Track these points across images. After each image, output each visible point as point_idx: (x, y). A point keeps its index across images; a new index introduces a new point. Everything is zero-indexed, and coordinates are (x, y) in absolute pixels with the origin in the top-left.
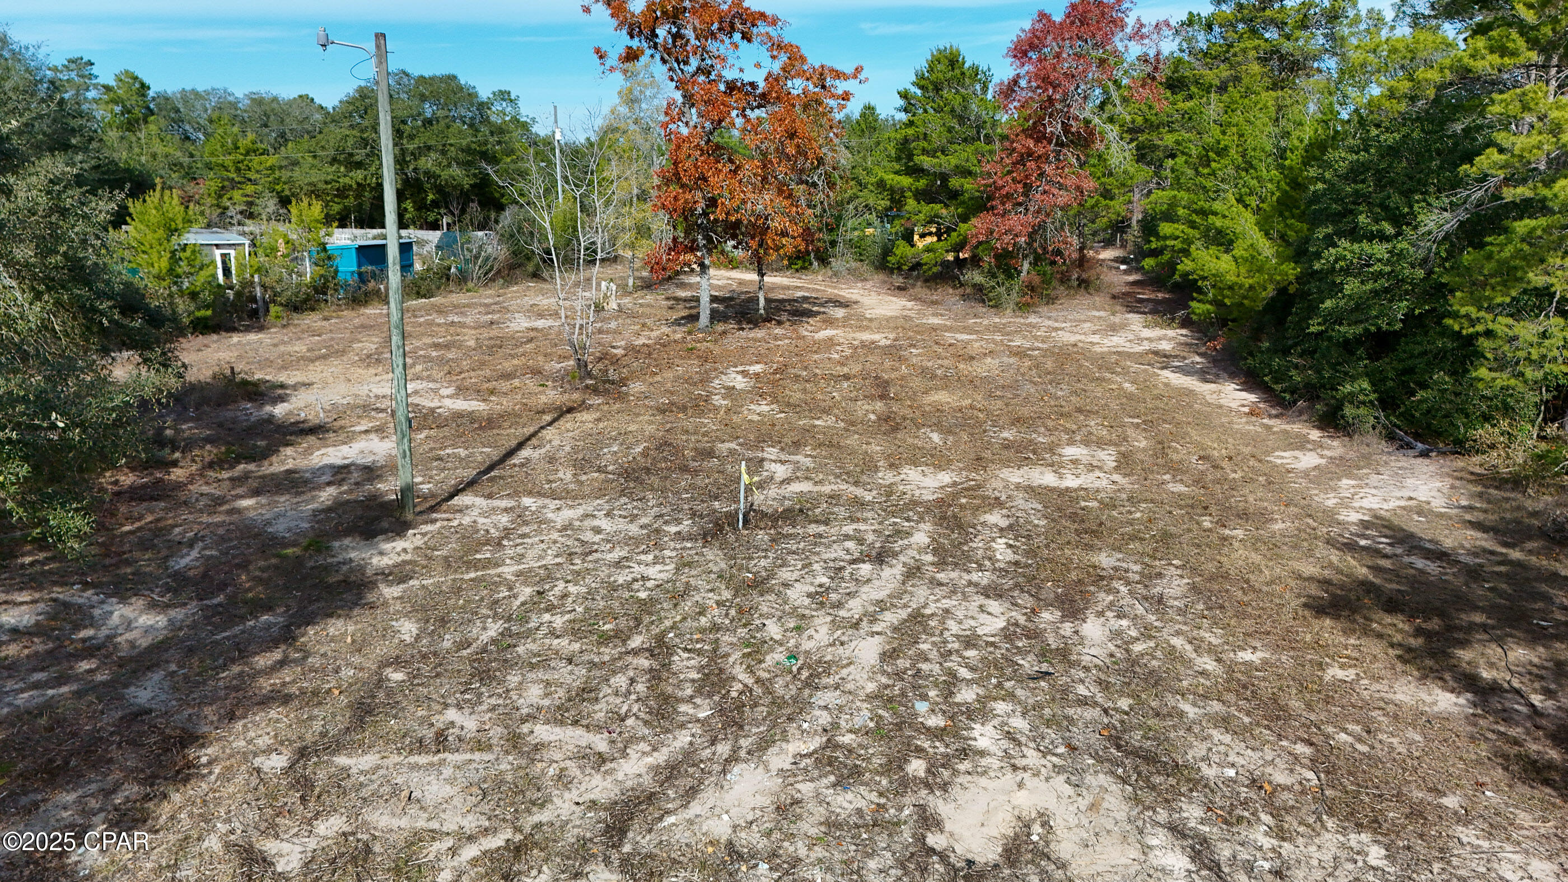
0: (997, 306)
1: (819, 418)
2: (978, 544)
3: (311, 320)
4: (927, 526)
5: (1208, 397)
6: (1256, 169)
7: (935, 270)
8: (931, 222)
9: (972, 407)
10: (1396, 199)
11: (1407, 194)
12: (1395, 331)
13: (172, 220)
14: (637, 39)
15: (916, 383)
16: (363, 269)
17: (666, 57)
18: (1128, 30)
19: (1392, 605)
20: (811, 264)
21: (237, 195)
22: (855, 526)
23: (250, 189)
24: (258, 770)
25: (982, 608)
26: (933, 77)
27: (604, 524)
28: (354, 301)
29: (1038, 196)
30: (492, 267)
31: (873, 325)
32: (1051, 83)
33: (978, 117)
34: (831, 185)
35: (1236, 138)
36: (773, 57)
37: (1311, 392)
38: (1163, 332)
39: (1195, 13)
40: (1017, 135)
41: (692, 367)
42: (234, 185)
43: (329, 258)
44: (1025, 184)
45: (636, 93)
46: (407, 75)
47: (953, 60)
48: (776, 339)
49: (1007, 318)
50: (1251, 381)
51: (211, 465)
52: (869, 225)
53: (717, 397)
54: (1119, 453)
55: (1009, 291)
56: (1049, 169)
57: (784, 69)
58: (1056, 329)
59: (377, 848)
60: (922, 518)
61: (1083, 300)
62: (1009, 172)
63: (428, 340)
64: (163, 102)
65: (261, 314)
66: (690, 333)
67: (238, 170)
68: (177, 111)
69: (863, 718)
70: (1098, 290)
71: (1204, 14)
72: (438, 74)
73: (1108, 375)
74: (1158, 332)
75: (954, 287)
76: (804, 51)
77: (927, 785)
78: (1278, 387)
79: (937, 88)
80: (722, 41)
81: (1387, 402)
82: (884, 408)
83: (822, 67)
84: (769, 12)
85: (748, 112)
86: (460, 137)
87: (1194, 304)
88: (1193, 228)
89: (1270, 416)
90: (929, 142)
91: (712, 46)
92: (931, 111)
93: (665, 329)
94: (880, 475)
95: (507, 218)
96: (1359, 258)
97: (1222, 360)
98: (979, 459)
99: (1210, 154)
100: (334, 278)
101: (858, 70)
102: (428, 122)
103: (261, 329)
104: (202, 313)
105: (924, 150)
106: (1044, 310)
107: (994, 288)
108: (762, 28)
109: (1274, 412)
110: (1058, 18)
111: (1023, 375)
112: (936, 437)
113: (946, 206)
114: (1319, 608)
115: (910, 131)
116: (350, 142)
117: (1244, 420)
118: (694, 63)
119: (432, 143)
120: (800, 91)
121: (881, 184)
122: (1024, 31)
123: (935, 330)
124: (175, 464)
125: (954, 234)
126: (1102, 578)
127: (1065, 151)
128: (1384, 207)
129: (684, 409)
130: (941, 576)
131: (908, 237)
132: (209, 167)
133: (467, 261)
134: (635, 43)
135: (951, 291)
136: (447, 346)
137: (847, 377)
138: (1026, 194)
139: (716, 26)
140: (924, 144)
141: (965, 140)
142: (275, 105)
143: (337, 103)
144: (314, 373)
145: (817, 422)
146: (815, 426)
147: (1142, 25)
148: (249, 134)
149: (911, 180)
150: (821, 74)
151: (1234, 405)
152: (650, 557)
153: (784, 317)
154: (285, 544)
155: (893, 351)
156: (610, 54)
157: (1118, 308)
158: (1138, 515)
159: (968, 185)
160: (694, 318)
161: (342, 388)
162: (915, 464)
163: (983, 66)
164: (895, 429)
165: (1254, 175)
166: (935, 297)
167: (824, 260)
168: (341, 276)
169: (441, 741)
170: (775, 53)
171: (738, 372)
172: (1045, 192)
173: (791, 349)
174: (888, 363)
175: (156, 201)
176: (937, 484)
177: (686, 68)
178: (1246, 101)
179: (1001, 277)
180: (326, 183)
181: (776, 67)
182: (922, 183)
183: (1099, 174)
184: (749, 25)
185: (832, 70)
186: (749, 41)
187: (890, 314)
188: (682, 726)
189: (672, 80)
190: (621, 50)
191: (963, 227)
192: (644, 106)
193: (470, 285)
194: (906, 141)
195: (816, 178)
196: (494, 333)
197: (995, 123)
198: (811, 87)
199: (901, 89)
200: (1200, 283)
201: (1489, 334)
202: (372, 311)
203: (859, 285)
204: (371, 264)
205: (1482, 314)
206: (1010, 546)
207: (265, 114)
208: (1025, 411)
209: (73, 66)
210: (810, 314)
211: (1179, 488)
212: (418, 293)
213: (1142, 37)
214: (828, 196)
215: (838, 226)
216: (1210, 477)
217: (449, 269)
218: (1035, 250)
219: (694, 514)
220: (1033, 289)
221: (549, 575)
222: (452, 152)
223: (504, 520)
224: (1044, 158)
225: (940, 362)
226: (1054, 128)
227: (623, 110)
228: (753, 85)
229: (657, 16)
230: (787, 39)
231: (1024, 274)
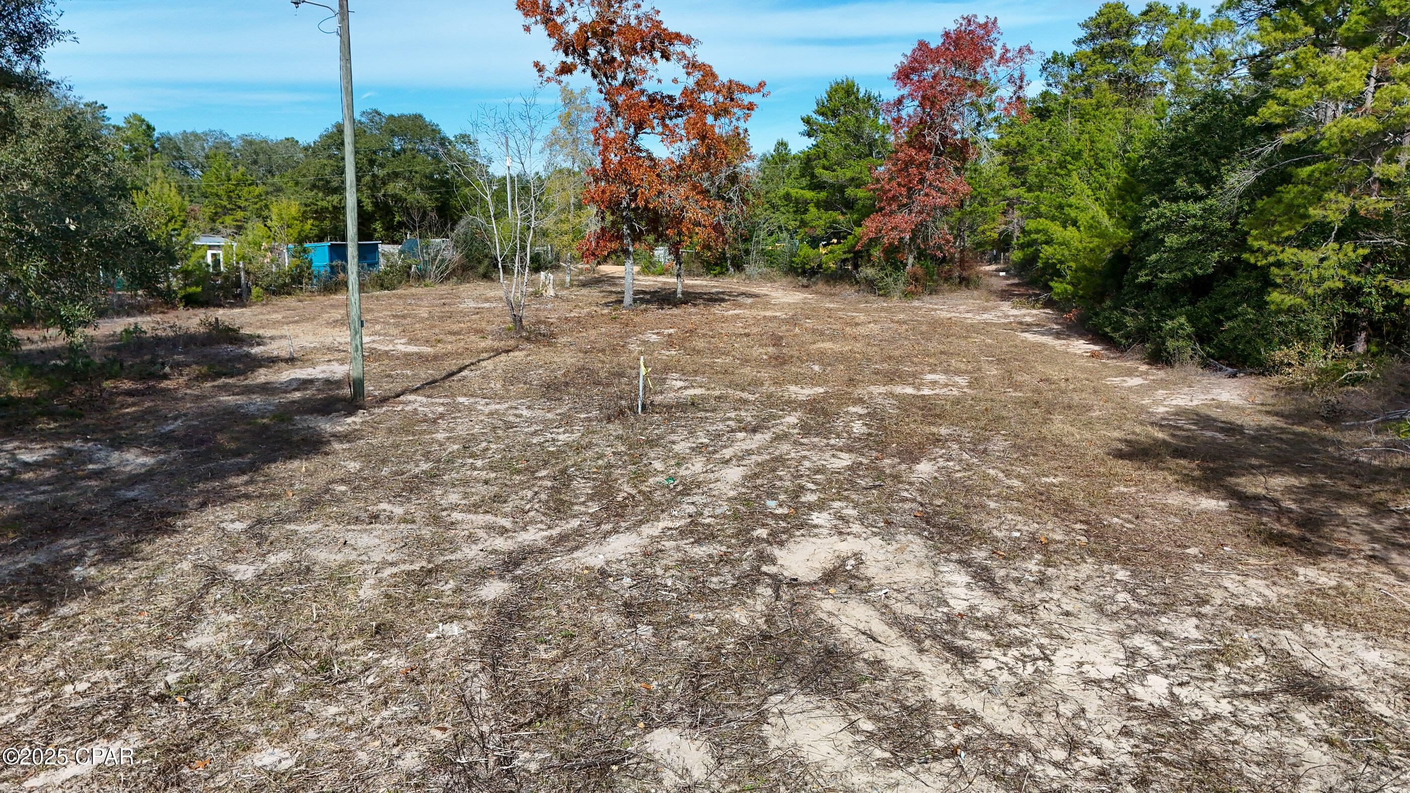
0: (885, 294)
1: (719, 358)
2: (839, 423)
3: (288, 301)
4: (798, 414)
5: (1057, 347)
6: (1104, 167)
7: (833, 269)
8: (830, 226)
9: (851, 351)
10: (1206, 165)
11: (1215, 161)
12: (1208, 275)
14: (571, 56)
15: (808, 337)
16: (335, 263)
17: (596, 72)
18: (997, 57)
19: (1178, 453)
20: (728, 270)
21: (228, 219)
22: (737, 413)
23: (240, 214)
24: (224, 529)
25: (833, 456)
26: (832, 104)
27: (525, 413)
28: (325, 289)
29: (920, 198)
30: (447, 267)
31: (778, 307)
33: (870, 136)
35: (1088, 144)
36: (688, 74)
37: (1141, 335)
38: (1028, 311)
39: (1059, 52)
40: (902, 147)
41: (616, 328)
42: (226, 211)
44: (909, 188)
45: (574, 116)
46: (379, 114)
47: (849, 90)
48: (691, 314)
49: (895, 302)
50: (1097, 335)
51: (196, 379)
53: (633, 346)
54: (973, 377)
55: (896, 281)
56: (929, 175)
57: (697, 84)
58: (935, 310)
59: (317, 568)
60: (795, 410)
61: (964, 293)
62: (895, 178)
64: (166, 141)
65: (244, 295)
66: (614, 310)
67: (230, 197)
68: (179, 150)
69: (724, 508)
70: (978, 287)
71: (1067, 53)
72: (406, 112)
73: (974, 335)
74: (1024, 311)
75: (852, 285)
76: (715, 70)
77: (768, 542)
78: (1116, 335)
79: (835, 114)
80: (643, 58)
81: (1202, 337)
82: (776, 352)
83: (730, 81)
84: (683, 33)
85: (668, 122)
86: (423, 166)
87: (1053, 285)
89: (1108, 358)
90: (828, 159)
91: (636, 61)
92: (830, 133)
93: (594, 308)
94: (764, 387)
95: (461, 228)
96: (1177, 215)
97: (1073, 326)
98: (851, 380)
99: (1067, 158)
100: (308, 268)
101: (762, 85)
102: (396, 154)
103: (244, 306)
104: (193, 289)
105: (824, 165)
106: (927, 298)
107: (883, 279)
108: (678, 47)
109: (1113, 355)
110: (935, 45)
112: (816, 368)
113: (843, 214)
114: (1120, 455)
115: (813, 154)
116: (328, 170)
117: (1086, 361)
118: (620, 76)
119: (400, 170)
120: (712, 103)
122: (906, 57)
123: (829, 310)
124: (166, 377)
125: (849, 236)
126: (939, 440)
127: (943, 159)
128: (1197, 173)
129: (603, 351)
130: (805, 441)
132: (205, 196)
133: (425, 262)
134: (569, 60)
135: (847, 286)
136: (404, 317)
137: (747, 335)
138: (909, 197)
139: (639, 45)
140: (824, 161)
141: (859, 157)
142: (264, 145)
143: (317, 139)
144: (286, 330)
145: (717, 360)
146: (714, 362)
147: (1007, 51)
148: (240, 167)
149: (813, 193)
150: (729, 88)
151: (1080, 353)
152: (562, 430)
153: (700, 302)
154: (254, 417)
155: (788, 321)
156: (547, 67)
157: (992, 298)
159: (861, 193)
160: (620, 302)
161: (310, 338)
162: (796, 382)
163: (874, 93)
164: (784, 363)
165: (1103, 172)
166: (833, 291)
167: (739, 268)
168: (314, 268)
169: (374, 518)
170: (690, 70)
171: (653, 333)
172: (927, 195)
173: (702, 321)
174: (784, 327)
176: (811, 393)
177: (613, 82)
178: (1097, 113)
179: (889, 269)
180: (307, 206)
181: (691, 82)
182: (823, 195)
183: (976, 185)
184: (666, 44)
185: (738, 84)
186: (668, 59)
187: (792, 301)
188: (575, 516)
189: (601, 92)
190: (557, 64)
191: (858, 231)
192: (580, 128)
193: (428, 281)
194: (808, 159)
195: (731, 195)
196: (446, 310)
197: (885, 142)
198: (721, 99)
199: (804, 115)
200: (1058, 266)
201: (1279, 264)
202: (340, 297)
203: (769, 284)
205: (1273, 246)
206: (866, 425)
207: (255, 152)
209: (89, 110)
210: (723, 300)
211: (1018, 394)
212: (382, 286)
213: (1007, 61)
214: (742, 210)
215: (751, 237)
217: (410, 268)
218: (918, 246)
219: (602, 408)
220: (917, 280)
221: (474, 438)
222: (417, 179)
223: (441, 409)
224: (924, 165)
225: (829, 326)
226: (933, 139)
227: (563, 131)
228: (672, 98)
229: (588, 38)
230: (700, 59)
231: (909, 267)
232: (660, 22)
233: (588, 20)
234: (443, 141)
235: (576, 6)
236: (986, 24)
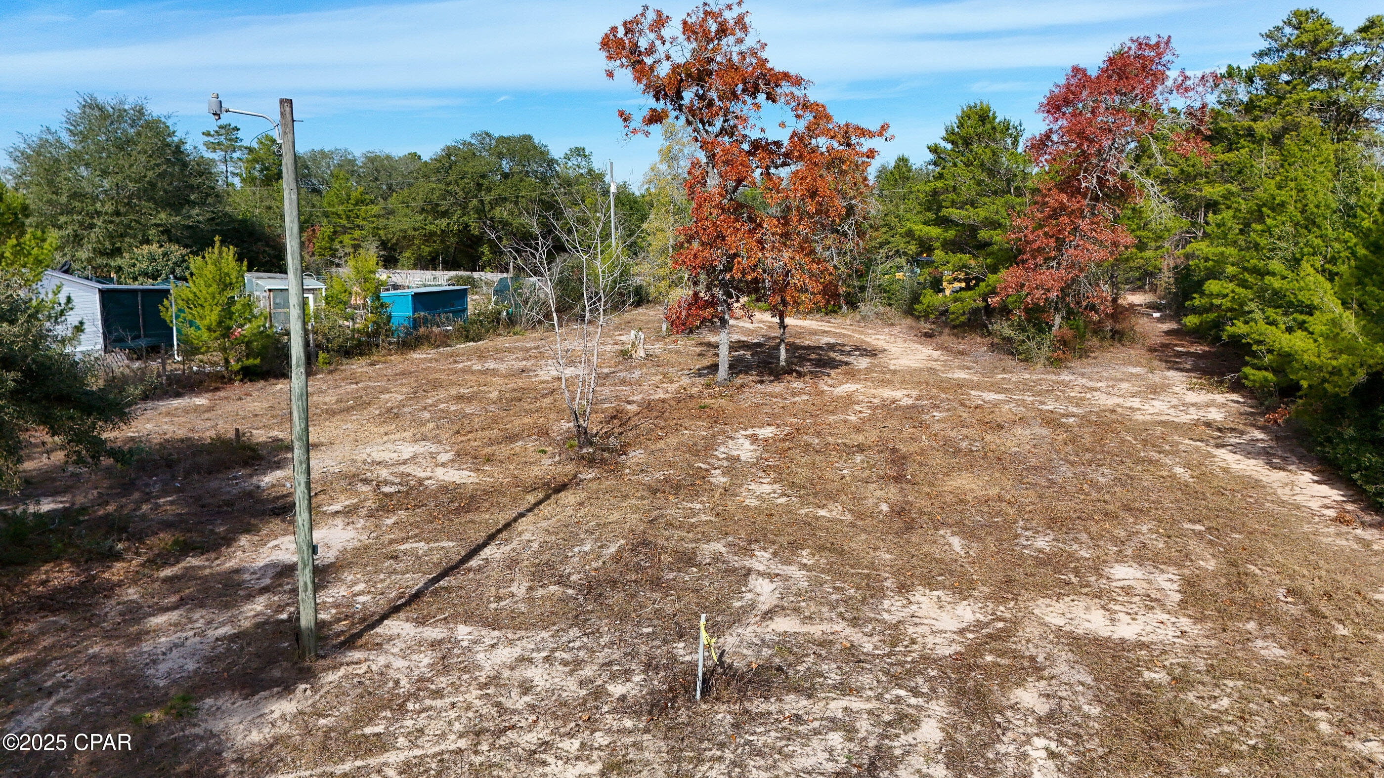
0: (1027, 359)
1: (823, 507)
2: (1006, 747)
3: (358, 366)
4: (939, 708)
5: (1280, 491)
6: (1319, 227)
7: (962, 319)
8: (960, 269)
9: (1000, 499)
13: (227, 275)
14: (662, 102)
15: (938, 460)
16: (416, 315)
17: (690, 118)
18: (1172, 84)
20: (840, 308)
21: (346, 239)
22: (844, 702)
23: (357, 233)
26: (963, 132)
27: (539, 675)
28: (404, 346)
29: (1071, 251)
31: (898, 378)
32: (1087, 139)
33: (1008, 170)
34: (861, 234)
35: (1294, 193)
36: (798, 117)
38: (1211, 396)
39: (1235, 66)
40: (1050, 190)
41: (700, 430)
42: (345, 230)
43: (382, 305)
44: (1057, 239)
46: (489, 136)
47: (983, 116)
48: (793, 394)
52: (899, 268)
53: (716, 472)
54: (1183, 578)
55: (1039, 345)
56: (1083, 224)
57: (808, 128)
58: (1092, 389)
60: (933, 690)
61: (1119, 353)
62: (1041, 227)
63: (454, 391)
66: (708, 386)
67: (348, 217)
68: (308, 167)
70: (1133, 340)
71: (1244, 66)
72: (516, 135)
73: (1155, 456)
74: (1205, 396)
75: (983, 336)
76: (830, 111)
78: (1370, 489)
79: (967, 143)
80: (744, 102)
82: (899, 497)
83: (848, 125)
84: (792, 73)
85: (772, 170)
86: (529, 189)
87: (1247, 370)
88: (1246, 288)
89: (1365, 526)
90: (958, 194)
91: (735, 107)
92: (960, 164)
93: (685, 381)
94: (886, 603)
97: (1287, 438)
98: (1009, 581)
99: (1264, 209)
100: (386, 324)
101: (884, 128)
102: (506, 176)
104: (251, 362)
105: (953, 202)
106: (1075, 364)
107: (1023, 341)
108: (786, 88)
109: (1367, 519)
110: (1093, 73)
111: (1058, 452)
112: (957, 543)
113: (975, 257)
115: (940, 184)
116: (437, 194)
117: (1332, 530)
118: (718, 123)
119: (507, 195)
120: (824, 150)
121: (910, 234)
122: (1057, 86)
123: (961, 387)
124: (118, 557)
125: (982, 284)
127: (1100, 205)
129: (677, 488)
131: (936, 285)
132: (326, 215)
133: (519, 304)
134: (660, 106)
135: (979, 339)
136: (468, 399)
137: (861, 448)
138: (1058, 249)
139: (740, 86)
140: (953, 196)
141: (995, 193)
142: (386, 162)
145: (822, 513)
146: (817, 518)
147: (1186, 78)
148: (361, 187)
149: (939, 230)
150: (846, 133)
151: (1315, 504)
153: (808, 367)
155: (912, 414)
156: (634, 117)
157: (1156, 363)
158: (1225, 702)
159: (998, 237)
160: (714, 368)
161: (344, 451)
162: (932, 586)
163: (1015, 121)
164: (909, 527)
165: (1318, 232)
166: (961, 347)
167: (853, 305)
168: (394, 324)
170: (800, 112)
171: (746, 437)
172: (1079, 247)
173: (807, 408)
174: (908, 430)
175: (215, 256)
176: (954, 625)
177: (710, 129)
179: (1032, 331)
180: (415, 229)
181: (801, 126)
182: (951, 234)
183: (1134, 227)
184: (772, 85)
185: (858, 128)
186: (774, 101)
187: (915, 365)
189: (696, 140)
190: (645, 112)
191: (992, 278)
193: (518, 328)
194: (935, 193)
195: (846, 228)
196: (520, 383)
197: (1025, 176)
198: (836, 145)
199: (931, 143)
200: (1254, 348)
202: (418, 356)
203: (886, 330)
204: (425, 309)
206: (1052, 755)
207: (377, 169)
208: (1064, 507)
209: (223, 131)
210: (833, 364)
211: (1272, 651)
212: (467, 337)
213: (1187, 90)
214: (858, 244)
215: (868, 272)
216: (1311, 633)
217: (501, 313)
218: (1068, 305)
219: (649, 666)
220: (1065, 343)
223: (424, 662)
224: (1078, 213)
225: (964, 431)
226: (1090, 182)
227: (663, 167)
228: (778, 144)
229: (682, 80)
230: (812, 99)
231: (1055, 328)
232: (766, 61)
233: (681, 60)
234: (551, 162)
235: (668, 44)
236: (1158, 44)
